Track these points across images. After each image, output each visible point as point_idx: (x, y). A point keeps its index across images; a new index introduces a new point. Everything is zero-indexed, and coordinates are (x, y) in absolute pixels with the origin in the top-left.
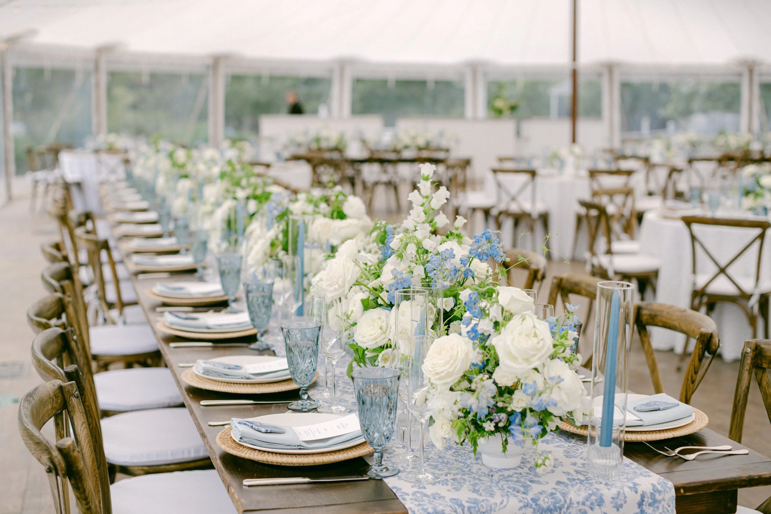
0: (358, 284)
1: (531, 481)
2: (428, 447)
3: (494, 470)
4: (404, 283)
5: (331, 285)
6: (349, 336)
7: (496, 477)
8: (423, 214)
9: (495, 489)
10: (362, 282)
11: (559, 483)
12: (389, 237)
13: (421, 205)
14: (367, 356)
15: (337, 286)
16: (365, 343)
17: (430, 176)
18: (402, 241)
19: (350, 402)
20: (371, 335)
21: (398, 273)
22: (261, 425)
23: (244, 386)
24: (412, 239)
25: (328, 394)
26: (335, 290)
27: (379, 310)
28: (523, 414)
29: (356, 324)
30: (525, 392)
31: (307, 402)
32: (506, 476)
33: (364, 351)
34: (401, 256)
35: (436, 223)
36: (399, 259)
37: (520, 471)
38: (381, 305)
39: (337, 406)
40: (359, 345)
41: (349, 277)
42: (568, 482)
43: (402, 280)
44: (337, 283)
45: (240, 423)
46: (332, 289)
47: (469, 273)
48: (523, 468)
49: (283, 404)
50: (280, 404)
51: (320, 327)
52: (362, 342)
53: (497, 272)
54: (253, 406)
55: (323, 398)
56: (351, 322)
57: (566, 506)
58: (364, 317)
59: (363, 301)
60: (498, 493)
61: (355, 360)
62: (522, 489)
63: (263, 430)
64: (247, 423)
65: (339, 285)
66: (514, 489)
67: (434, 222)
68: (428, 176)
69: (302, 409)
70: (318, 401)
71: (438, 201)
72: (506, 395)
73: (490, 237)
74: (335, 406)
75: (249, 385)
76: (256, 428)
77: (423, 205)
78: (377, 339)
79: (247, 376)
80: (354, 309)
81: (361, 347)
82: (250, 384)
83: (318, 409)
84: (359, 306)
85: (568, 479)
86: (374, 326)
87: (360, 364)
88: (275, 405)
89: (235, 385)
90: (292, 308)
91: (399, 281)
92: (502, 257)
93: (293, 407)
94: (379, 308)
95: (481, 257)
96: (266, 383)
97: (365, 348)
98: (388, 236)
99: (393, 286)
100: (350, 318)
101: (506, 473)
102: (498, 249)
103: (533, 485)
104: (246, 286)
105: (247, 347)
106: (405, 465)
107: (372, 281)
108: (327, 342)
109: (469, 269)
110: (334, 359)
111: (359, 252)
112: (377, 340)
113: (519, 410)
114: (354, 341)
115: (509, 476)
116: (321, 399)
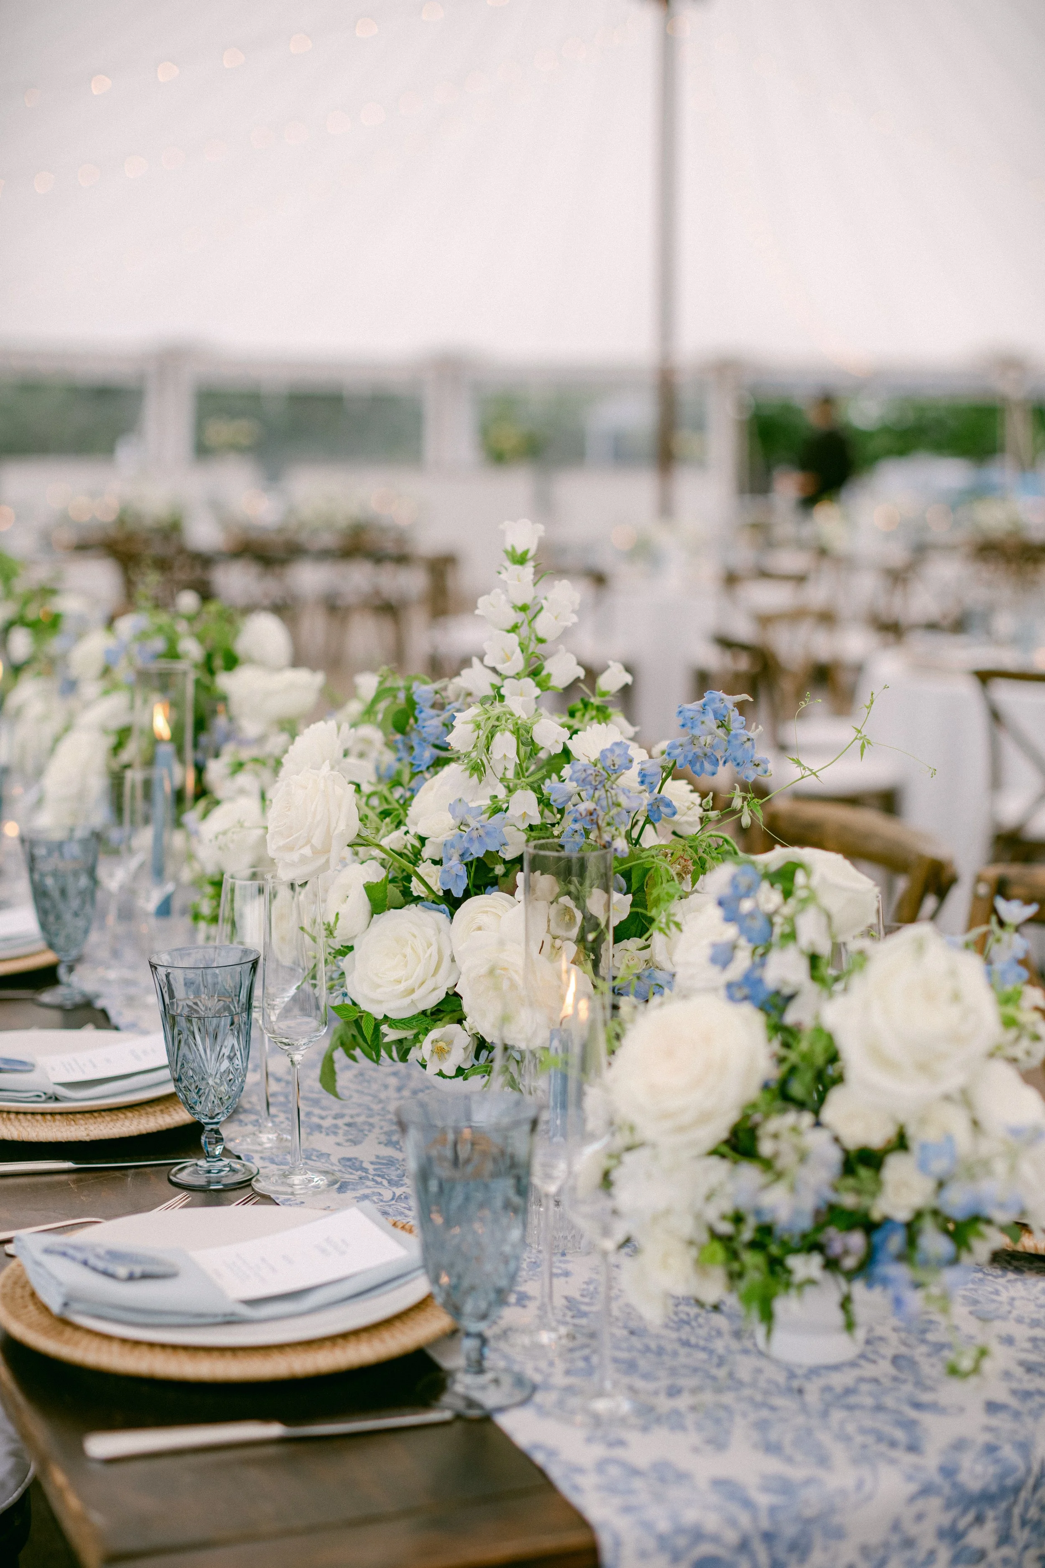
0: (362, 842)
1: (918, 1406)
2: (586, 1300)
3: (799, 1372)
4: (487, 840)
5: (290, 848)
6: (330, 983)
7: (813, 1397)
8: (518, 650)
9: (824, 1437)
10: (370, 838)
11: (992, 1407)
12: (423, 715)
13: (509, 628)
14: (386, 1040)
15: (307, 851)
16: (380, 1002)
17: (531, 554)
18: (478, 727)
19: (334, 1159)
20: (399, 982)
21: (469, 810)
22: (114, 1256)
23: (45, 1121)
24: (504, 719)
25: (273, 1136)
26: (304, 860)
27: (412, 911)
28: (912, 1229)
29: (351, 948)
30: (923, 1166)
31: (221, 1163)
32: (839, 1389)
33: (377, 1025)
34: (478, 769)
35: (549, 675)
36: (475, 776)
37: (869, 1370)
38: (417, 900)
39: (306, 1173)
40: (364, 1006)
41: (342, 827)
42: (1013, 1402)
43: (481, 832)
44: (308, 842)
45: (48, 1251)
46: (295, 856)
47: (662, 809)
48: (874, 1362)
49: (154, 1168)
50: (148, 1170)
51: (255, 965)
52: (373, 1001)
53: (739, 807)
54: (73, 1177)
55: (259, 1148)
56: (337, 944)
57: (1031, 1482)
58: (375, 929)
59: (369, 888)
60: (839, 1453)
61: (342, 1044)
62: (899, 1435)
63: (122, 1271)
64: (71, 1252)
65: (313, 847)
66: (880, 1438)
67: (544, 673)
68: (526, 552)
69: (209, 1183)
70: (249, 1159)
71: (556, 618)
72: (864, 1173)
73: (725, 713)
74: (300, 1174)
75: (58, 1117)
76: (101, 1265)
77: (514, 629)
78: (413, 991)
79: (50, 1091)
80: (344, 909)
81: (369, 1014)
82: (61, 1114)
83: (253, 1182)
84: (360, 902)
85: (1014, 1392)
86: (405, 956)
87: (352, 1052)
88: (133, 1171)
89: (21, 1117)
90: (148, 900)
91: (475, 834)
92: (758, 765)
93: (184, 1177)
94: (413, 905)
95: (698, 765)
96: (104, 1110)
97: (381, 1017)
98: (421, 712)
99: (453, 846)
100: (336, 933)
101: (839, 1380)
102: (749, 744)
103: (927, 1419)
104: (27, 844)
105: (32, 1000)
106: (543, 1365)
107: (390, 832)
108: (274, 997)
109: (662, 799)
110: (297, 1049)
111: (346, 754)
112: (414, 996)
113: (902, 1215)
114: (345, 995)
115: (848, 1391)
116: (257, 1152)
